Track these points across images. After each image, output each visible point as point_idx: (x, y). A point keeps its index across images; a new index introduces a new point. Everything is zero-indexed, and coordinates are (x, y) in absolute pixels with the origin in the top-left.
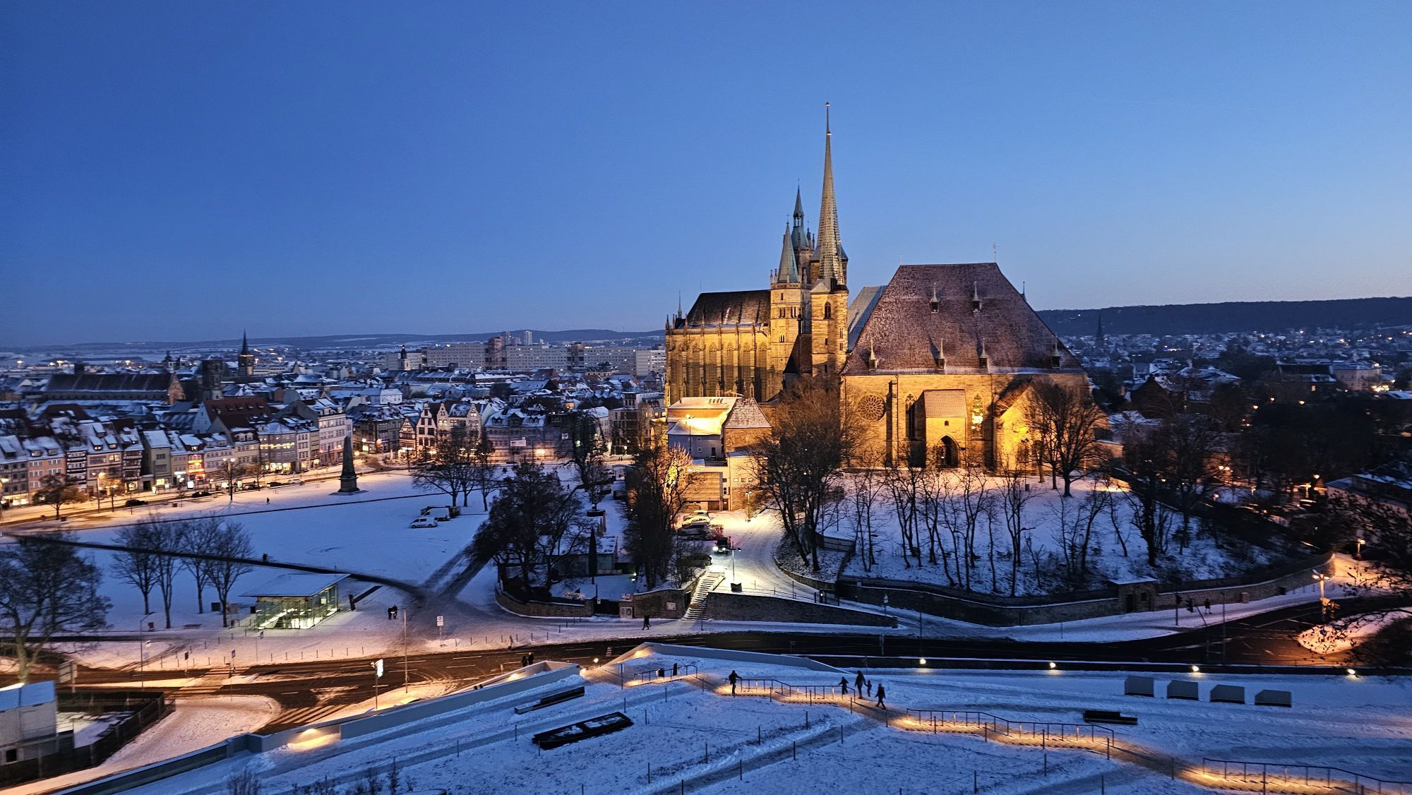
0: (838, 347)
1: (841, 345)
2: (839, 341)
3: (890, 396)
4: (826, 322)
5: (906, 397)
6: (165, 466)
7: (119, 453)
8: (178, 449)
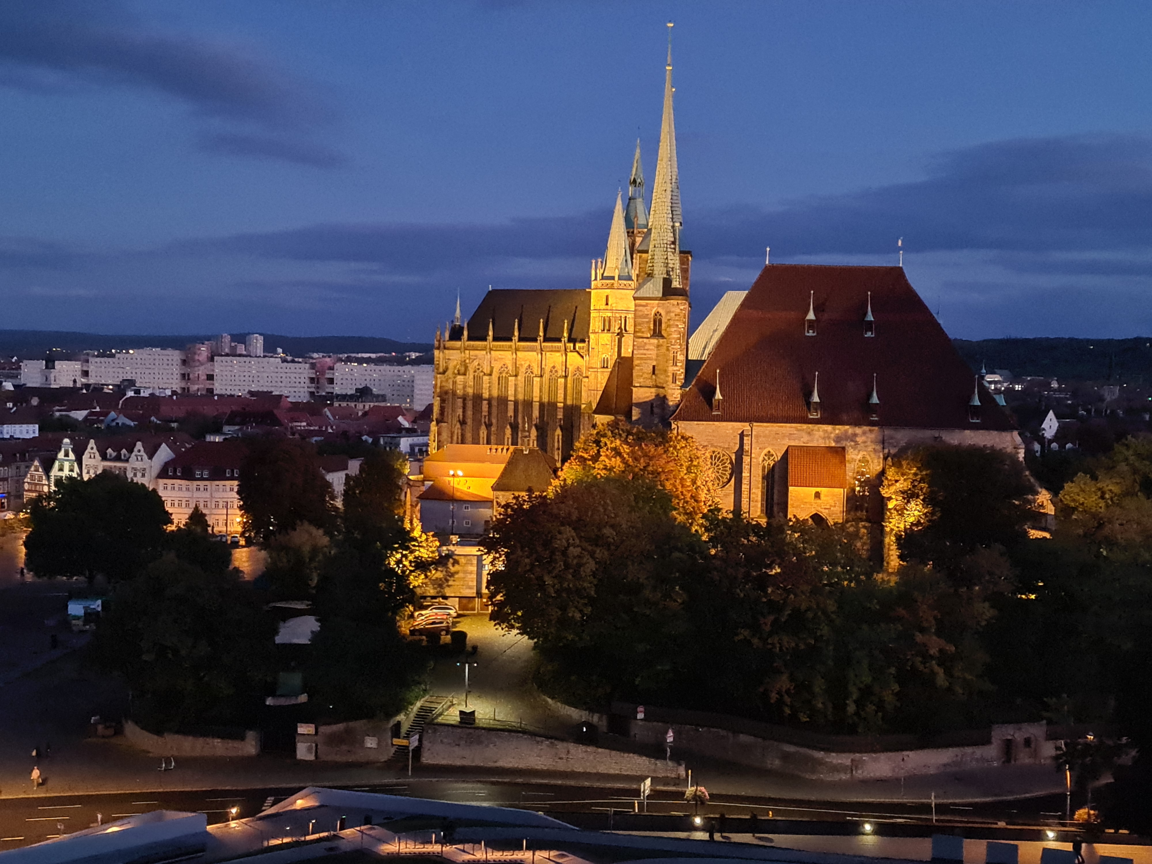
0: (670, 379)
1: (674, 376)
2: (671, 369)
3: (740, 453)
4: (655, 341)
5: (763, 455)
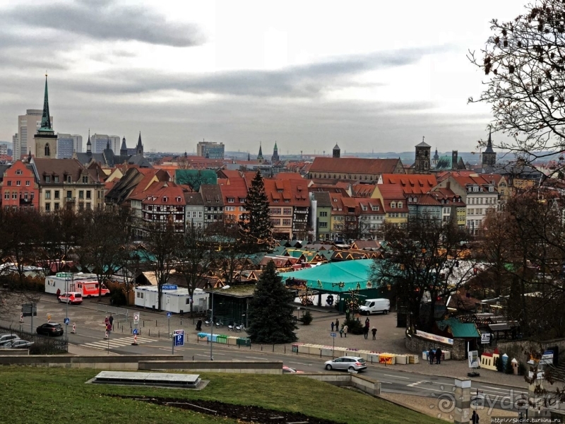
6: (326, 223)
7: (292, 208)
8: (338, 209)
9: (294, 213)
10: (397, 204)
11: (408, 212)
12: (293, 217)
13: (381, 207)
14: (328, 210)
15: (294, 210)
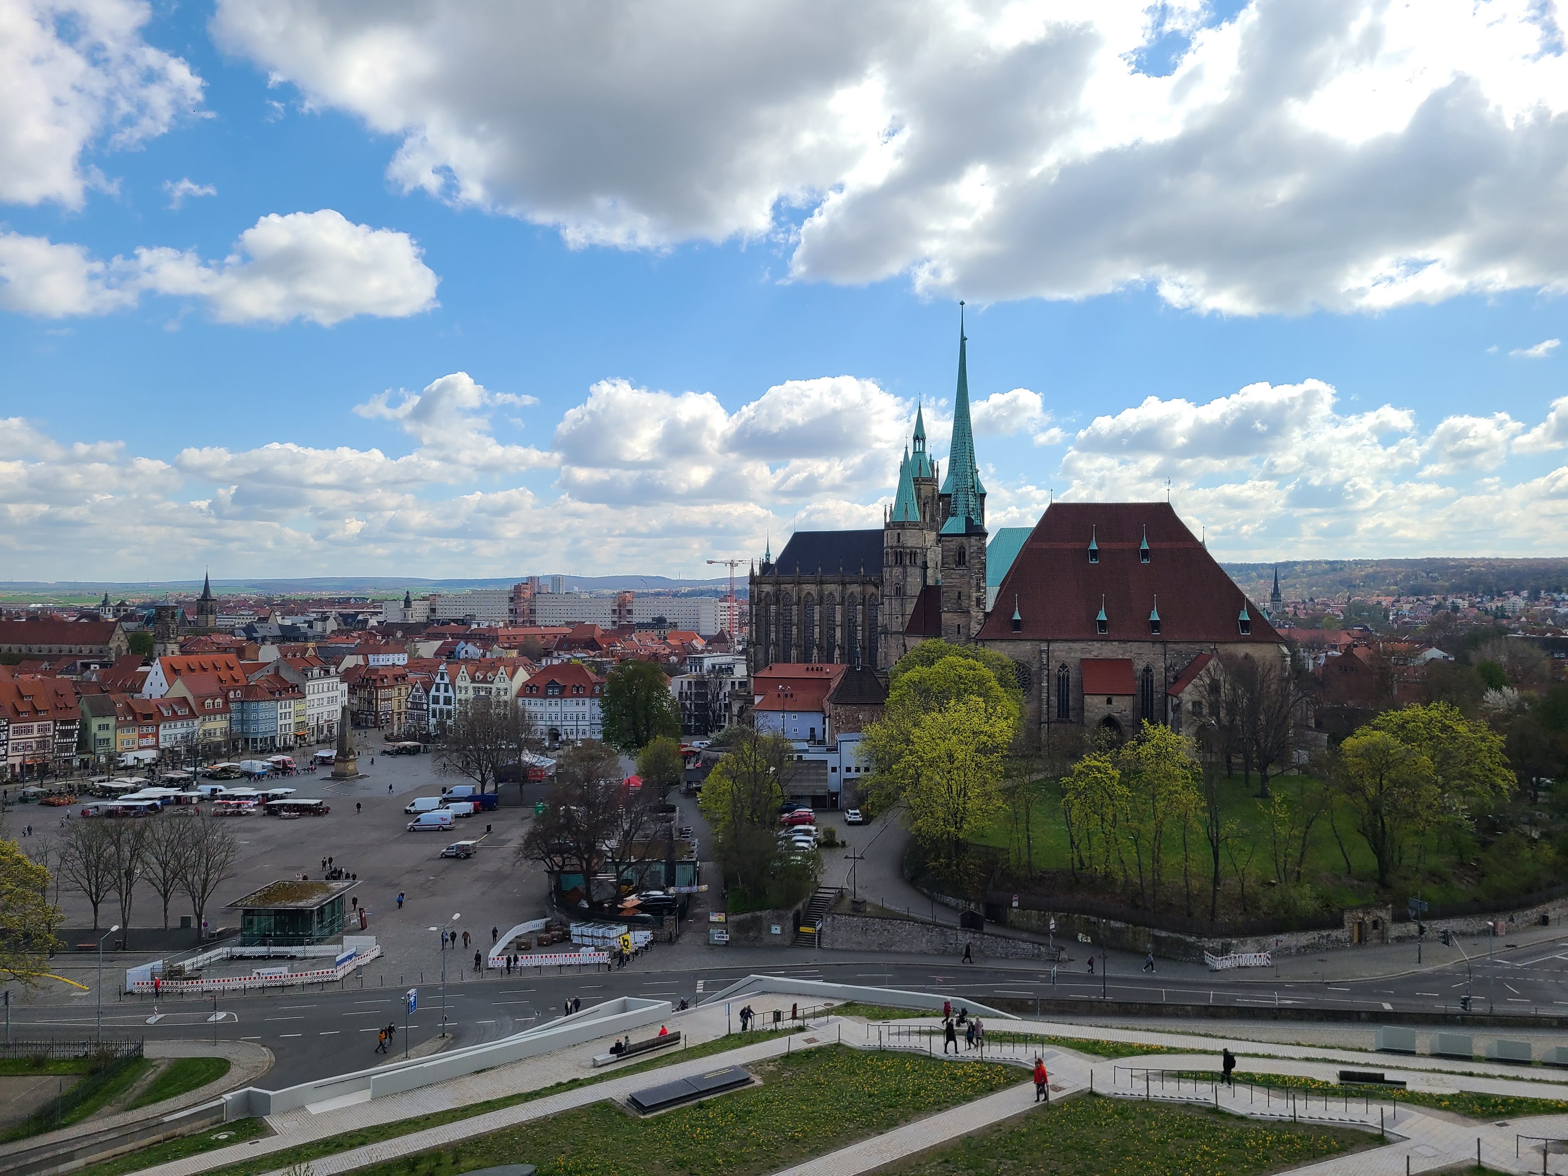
0: (974, 603)
1: (978, 601)
2: (976, 594)
3: (1039, 666)
4: (960, 571)
5: (1058, 667)
6: (108, 739)
7: (51, 722)
8: (125, 718)
9: (55, 730)
10: (213, 703)
11: (230, 712)
12: (54, 736)
13: (191, 709)
14: (111, 721)
15: (55, 725)
